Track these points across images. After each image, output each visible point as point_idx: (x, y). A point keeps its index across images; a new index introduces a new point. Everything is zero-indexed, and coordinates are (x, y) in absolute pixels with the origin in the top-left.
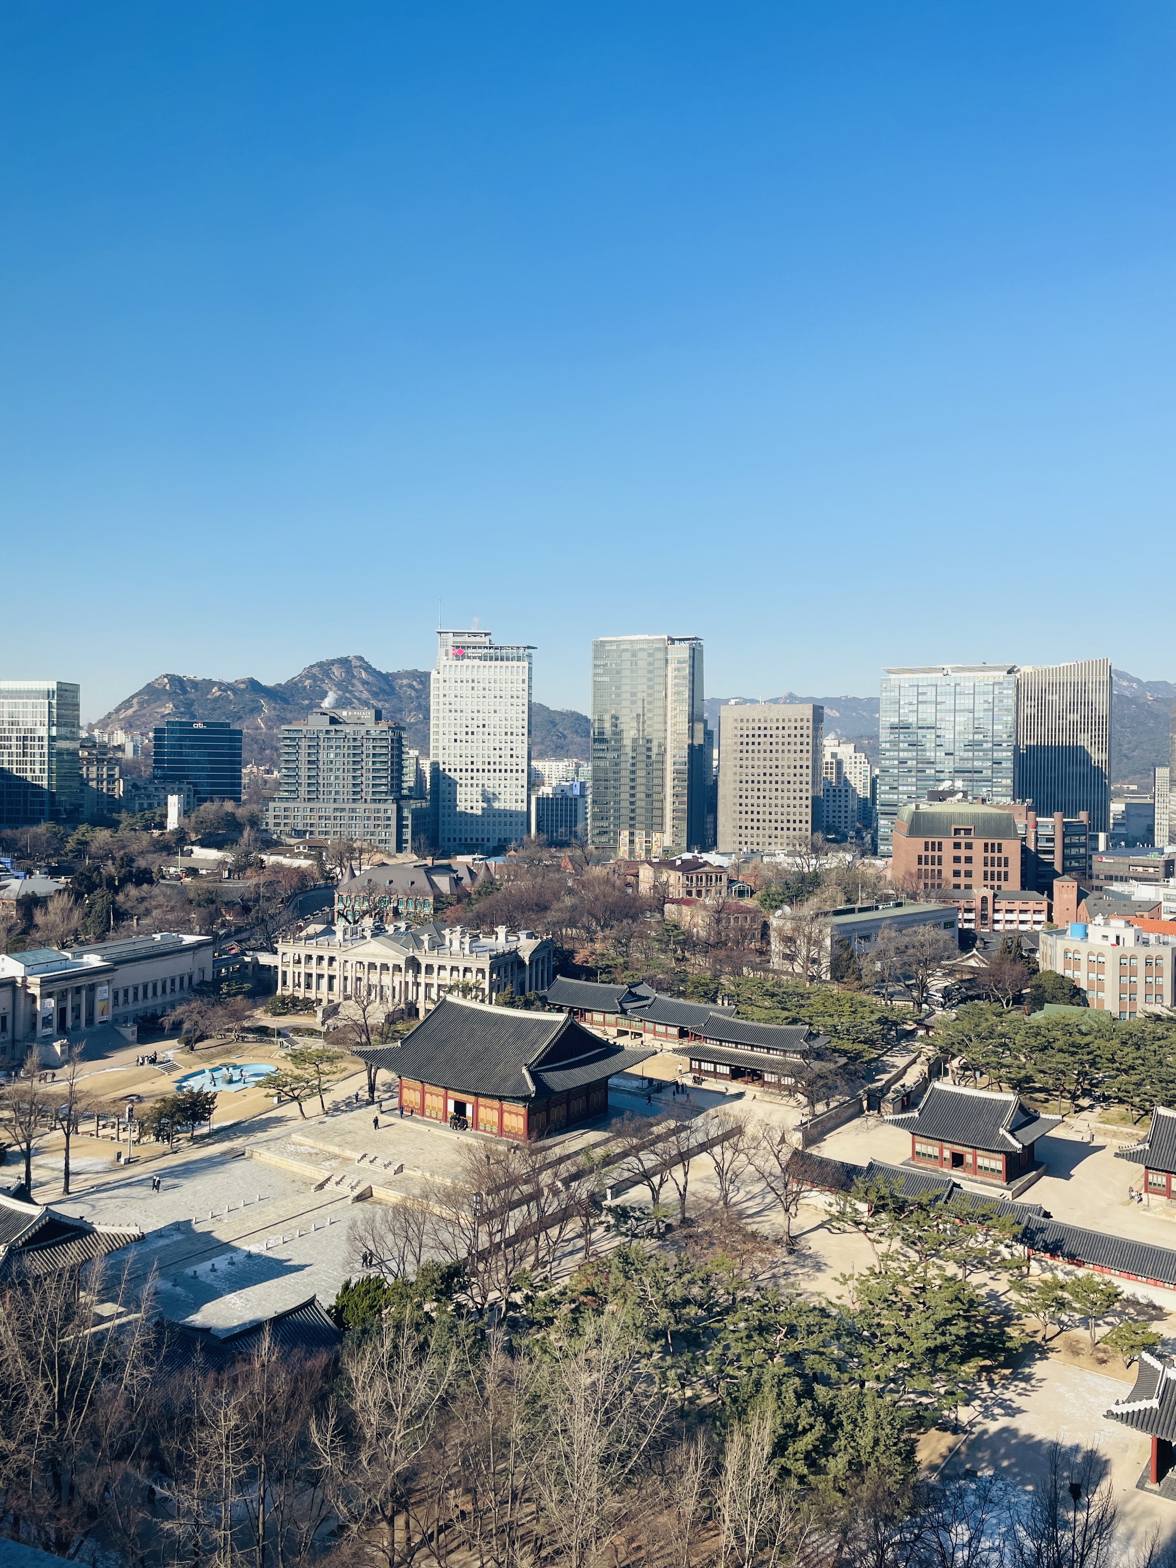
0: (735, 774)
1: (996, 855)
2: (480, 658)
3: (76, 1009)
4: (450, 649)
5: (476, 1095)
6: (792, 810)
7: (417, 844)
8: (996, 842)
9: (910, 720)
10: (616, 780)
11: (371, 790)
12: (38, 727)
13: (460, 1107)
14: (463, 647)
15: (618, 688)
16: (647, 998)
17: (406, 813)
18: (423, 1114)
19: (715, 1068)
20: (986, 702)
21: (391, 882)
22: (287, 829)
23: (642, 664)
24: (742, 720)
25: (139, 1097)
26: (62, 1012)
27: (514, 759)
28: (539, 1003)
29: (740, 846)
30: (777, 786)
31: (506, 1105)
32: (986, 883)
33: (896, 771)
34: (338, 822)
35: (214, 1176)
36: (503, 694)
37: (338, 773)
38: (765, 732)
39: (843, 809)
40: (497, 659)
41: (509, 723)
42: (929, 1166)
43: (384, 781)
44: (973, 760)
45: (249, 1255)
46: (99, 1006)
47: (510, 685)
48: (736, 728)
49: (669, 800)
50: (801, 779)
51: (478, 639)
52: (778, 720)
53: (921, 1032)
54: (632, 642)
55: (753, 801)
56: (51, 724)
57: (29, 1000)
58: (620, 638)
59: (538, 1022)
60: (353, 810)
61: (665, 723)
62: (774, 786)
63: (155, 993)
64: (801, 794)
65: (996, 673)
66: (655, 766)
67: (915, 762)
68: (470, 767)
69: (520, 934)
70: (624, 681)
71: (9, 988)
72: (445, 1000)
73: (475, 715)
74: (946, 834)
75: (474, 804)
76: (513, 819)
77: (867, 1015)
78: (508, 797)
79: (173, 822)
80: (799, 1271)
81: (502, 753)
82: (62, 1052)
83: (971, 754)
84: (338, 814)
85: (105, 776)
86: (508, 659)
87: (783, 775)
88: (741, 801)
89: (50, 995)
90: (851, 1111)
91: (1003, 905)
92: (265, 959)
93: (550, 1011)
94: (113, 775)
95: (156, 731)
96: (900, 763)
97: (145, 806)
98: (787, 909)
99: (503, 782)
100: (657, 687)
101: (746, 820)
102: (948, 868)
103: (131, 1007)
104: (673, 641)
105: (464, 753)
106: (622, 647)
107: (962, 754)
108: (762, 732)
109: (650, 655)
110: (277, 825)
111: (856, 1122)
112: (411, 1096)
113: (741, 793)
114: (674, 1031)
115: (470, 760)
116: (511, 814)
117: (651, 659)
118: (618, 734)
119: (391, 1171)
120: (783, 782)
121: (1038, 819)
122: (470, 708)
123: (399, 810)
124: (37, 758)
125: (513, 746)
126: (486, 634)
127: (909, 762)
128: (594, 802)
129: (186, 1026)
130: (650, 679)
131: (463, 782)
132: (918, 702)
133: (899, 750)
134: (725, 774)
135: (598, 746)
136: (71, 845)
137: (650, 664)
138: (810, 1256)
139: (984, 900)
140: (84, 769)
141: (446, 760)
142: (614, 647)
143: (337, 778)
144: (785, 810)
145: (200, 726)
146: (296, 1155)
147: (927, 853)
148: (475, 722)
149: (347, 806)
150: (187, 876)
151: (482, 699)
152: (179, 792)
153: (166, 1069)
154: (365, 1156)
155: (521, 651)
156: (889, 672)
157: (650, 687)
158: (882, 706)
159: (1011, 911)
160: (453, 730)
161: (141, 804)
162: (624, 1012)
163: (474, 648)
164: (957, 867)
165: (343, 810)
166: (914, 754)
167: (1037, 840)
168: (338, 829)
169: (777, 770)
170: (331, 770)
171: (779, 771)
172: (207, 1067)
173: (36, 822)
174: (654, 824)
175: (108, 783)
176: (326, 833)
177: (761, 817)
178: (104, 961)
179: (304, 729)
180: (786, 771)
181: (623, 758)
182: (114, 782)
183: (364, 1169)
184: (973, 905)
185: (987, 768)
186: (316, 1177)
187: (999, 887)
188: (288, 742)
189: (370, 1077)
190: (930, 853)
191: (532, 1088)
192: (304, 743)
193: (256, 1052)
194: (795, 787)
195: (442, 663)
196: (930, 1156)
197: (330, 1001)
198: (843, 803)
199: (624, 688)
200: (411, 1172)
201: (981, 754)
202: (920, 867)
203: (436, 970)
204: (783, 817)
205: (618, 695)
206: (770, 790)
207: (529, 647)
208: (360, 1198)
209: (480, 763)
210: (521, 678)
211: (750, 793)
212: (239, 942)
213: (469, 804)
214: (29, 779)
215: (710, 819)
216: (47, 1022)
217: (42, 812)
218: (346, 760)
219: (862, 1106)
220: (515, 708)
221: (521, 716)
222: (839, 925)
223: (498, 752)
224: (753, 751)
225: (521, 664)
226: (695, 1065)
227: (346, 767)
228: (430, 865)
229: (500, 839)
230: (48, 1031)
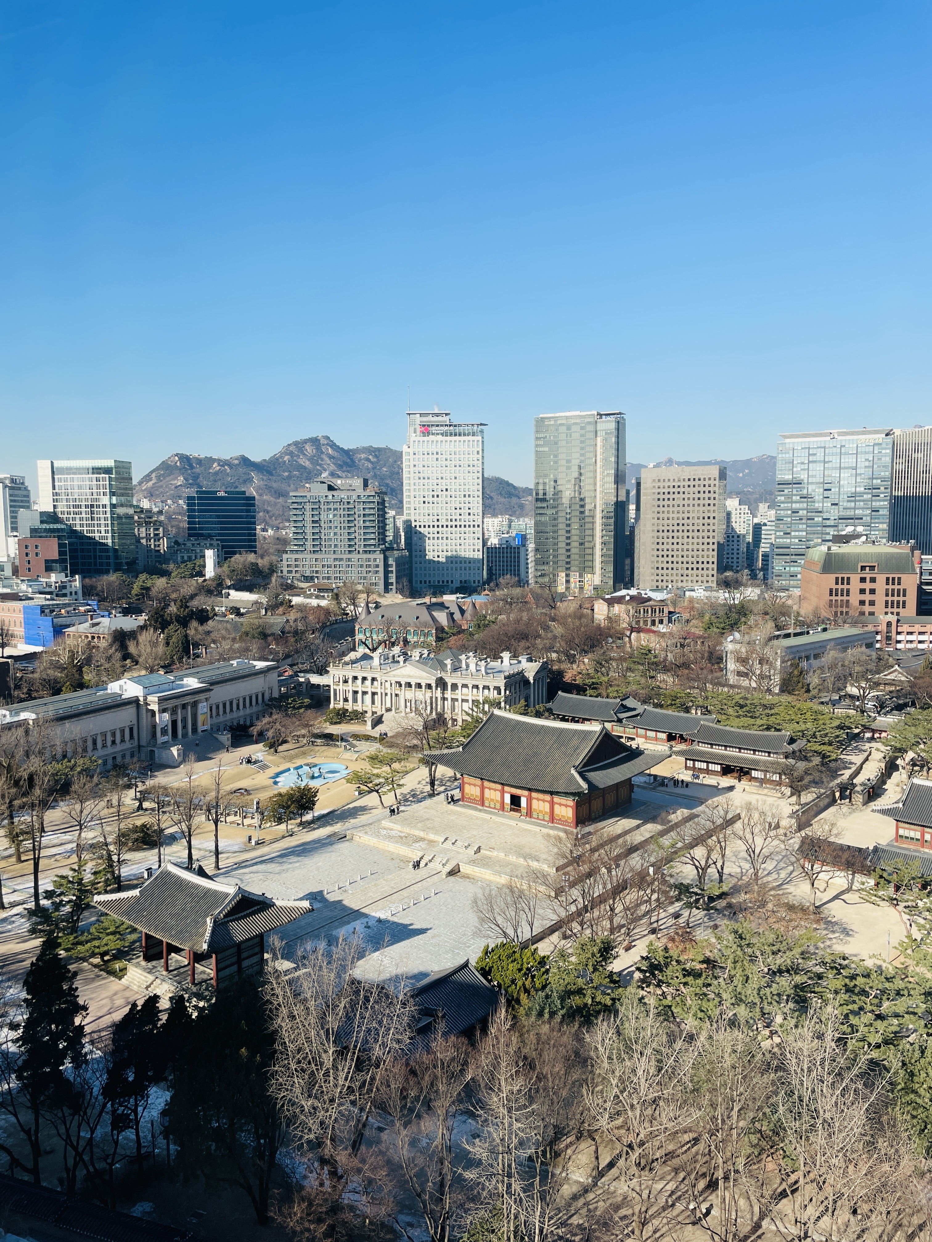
0: (653, 525)
1: (896, 587)
2: (442, 434)
3: (184, 720)
4: (418, 427)
5: (530, 790)
6: (700, 553)
7: (401, 586)
8: (896, 576)
9: (802, 477)
10: (553, 532)
11: (362, 543)
12: (102, 497)
13: (515, 801)
14: (428, 426)
15: (555, 456)
16: (634, 709)
17: (391, 561)
18: (483, 805)
19: (708, 766)
20: (867, 460)
21: (400, 617)
22: (298, 575)
23: (576, 436)
24: (659, 481)
25: (246, 790)
26: (174, 723)
27: (472, 517)
28: (547, 714)
29: (657, 584)
30: (688, 534)
31: (556, 799)
32: (886, 610)
33: (789, 519)
34: (337, 569)
35: (328, 854)
36: (461, 463)
37: (336, 530)
38: (679, 490)
39: (735, 551)
40: (455, 435)
41: (467, 487)
42: (911, 847)
43: (372, 536)
44: (855, 509)
45: (379, 921)
46: (200, 719)
47: (467, 456)
48: (654, 487)
49: (598, 547)
50: (709, 527)
51: (440, 418)
52: (689, 480)
53: (868, 735)
54: (567, 418)
55: (668, 547)
56: (113, 494)
57: (149, 714)
58: (557, 415)
59: (576, 731)
60: (349, 560)
61: (595, 484)
62: (686, 534)
63: (238, 708)
64: (708, 540)
65: (877, 436)
66: (587, 520)
67: (805, 512)
68: (436, 524)
69: (520, 658)
70: (560, 450)
71: (134, 705)
72: (492, 714)
73: (440, 481)
74: (855, 571)
75: (440, 554)
76: (472, 565)
77: (828, 722)
78: (467, 547)
79: (210, 571)
80: (831, 936)
81: (462, 511)
82: (179, 755)
83: (853, 504)
84: (337, 563)
85: (152, 535)
86: (465, 435)
87: (693, 524)
88: (658, 547)
89: (164, 711)
90: (827, 801)
91: (905, 628)
92: (315, 679)
93: (554, 719)
94: (158, 534)
95: (189, 498)
96: (793, 512)
97: (186, 558)
98: (737, 635)
99: (463, 535)
100: (588, 455)
101: (662, 562)
102: (855, 598)
103: (221, 718)
104: (601, 415)
105: (431, 512)
106: (559, 422)
107: (845, 504)
108: (676, 490)
109: (582, 428)
110: (290, 572)
111: (832, 809)
112: (472, 789)
113: (658, 540)
114: (664, 736)
115: (436, 518)
116: (470, 561)
117: (583, 432)
118: (557, 494)
119: (471, 851)
120: (693, 531)
121: (923, 557)
122: (435, 475)
123: (386, 559)
124: (103, 522)
125: (471, 506)
126: (446, 414)
127: (801, 512)
128: (537, 550)
129: (270, 734)
130: (582, 448)
131: (431, 536)
132: (809, 462)
133: (792, 502)
134: (645, 525)
135: (540, 504)
136: (136, 589)
137: (582, 436)
138: (836, 923)
139: (889, 624)
140: (136, 530)
141: (417, 519)
142: (552, 423)
143: (335, 534)
144: (695, 553)
145: (222, 494)
146: (390, 838)
147: (837, 587)
148: (439, 487)
149: (345, 557)
150: (231, 614)
151: (445, 468)
152: (211, 546)
153: (260, 767)
154: (446, 839)
155: (475, 427)
156: (785, 437)
157: (582, 455)
158: (779, 465)
159: (911, 633)
160: (422, 493)
161: (183, 557)
162: (620, 721)
163: (437, 426)
164: (863, 597)
165: (341, 559)
166: (805, 505)
167: (921, 574)
168: (338, 575)
169: (688, 521)
170: (331, 527)
171: (690, 522)
172: (291, 766)
173: (107, 572)
174: (586, 567)
175: (155, 541)
176: (329, 578)
177: (675, 559)
178: (201, 682)
179: (308, 495)
180: (696, 521)
181: (560, 514)
182: (159, 540)
183: (448, 850)
184: (879, 629)
185: (866, 516)
186: (410, 855)
187: (898, 614)
188: (295, 506)
189: (431, 775)
190: (840, 587)
191: (585, 786)
192: (308, 507)
193: (325, 754)
194: (703, 534)
195: (412, 439)
196: (912, 839)
197: (374, 713)
198: (735, 547)
199: (561, 456)
200: (487, 853)
201: (862, 503)
202: (831, 598)
203: (460, 687)
204: (693, 559)
205: (555, 462)
206: (683, 538)
207: (481, 424)
208: (452, 873)
209: (444, 520)
210: (476, 450)
211: (665, 541)
212: (291, 666)
213: (436, 554)
214: (97, 539)
215: (628, 561)
216: (164, 732)
217: (108, 564)
218: (342, 519)
219: (834, 796)
220: (471, 474)
221: (476, 481)
222: (788, 648)
223: (458, 511)
224: (668, 506)
225: (475, 438)
226: (690, 764)
227: (342, 525)
228: (429, 603)
229: (461, 581)
230: (166, 738)
